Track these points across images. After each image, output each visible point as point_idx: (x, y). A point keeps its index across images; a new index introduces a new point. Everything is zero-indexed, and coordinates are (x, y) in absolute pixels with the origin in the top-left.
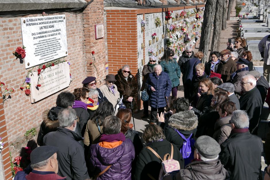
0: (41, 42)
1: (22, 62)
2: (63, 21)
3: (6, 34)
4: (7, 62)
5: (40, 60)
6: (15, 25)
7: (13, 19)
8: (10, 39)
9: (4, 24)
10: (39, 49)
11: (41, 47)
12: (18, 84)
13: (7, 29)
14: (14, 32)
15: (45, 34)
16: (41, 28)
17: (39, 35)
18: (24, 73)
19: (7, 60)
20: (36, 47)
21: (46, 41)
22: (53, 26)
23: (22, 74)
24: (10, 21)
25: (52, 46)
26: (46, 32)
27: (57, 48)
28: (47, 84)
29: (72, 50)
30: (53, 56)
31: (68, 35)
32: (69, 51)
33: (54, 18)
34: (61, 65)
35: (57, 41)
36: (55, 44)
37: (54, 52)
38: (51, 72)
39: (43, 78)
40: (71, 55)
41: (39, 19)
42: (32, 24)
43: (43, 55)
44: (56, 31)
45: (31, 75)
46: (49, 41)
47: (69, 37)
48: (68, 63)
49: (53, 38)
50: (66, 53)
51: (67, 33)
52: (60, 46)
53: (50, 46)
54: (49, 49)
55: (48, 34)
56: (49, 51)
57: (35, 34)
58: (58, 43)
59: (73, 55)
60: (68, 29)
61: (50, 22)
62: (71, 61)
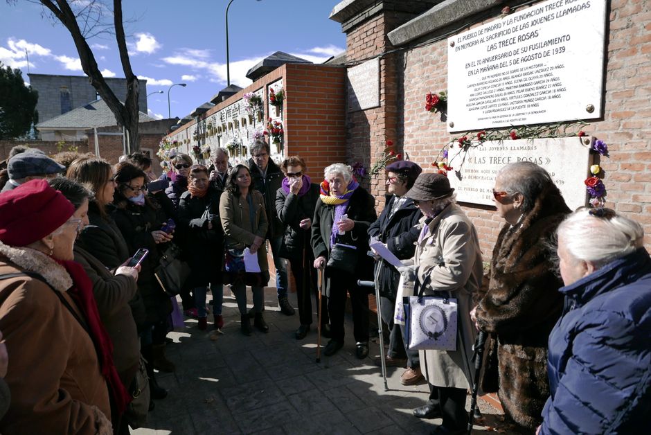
0: (488, 80)
1: (444, 119)
3: (425, 73)
5: (479, 119)
6: (441, 54)
7: (439, 43)
8: (430, 79)
9: (424, 57)
10: (479, 96)
11: (485, 90)
12: (434, 156)
13: (428, 65)
14: (438, 67)
15: (502, 60)
16: (493, 47)
17: (484, 65)
18: (447, 139)
19: (422, 113)
20: (472, 90)
21: (502, 77)
22: (535, 34)
23: (443, 140)
24: (434, 49)
25: (524, 88)
26: (504, 55)
27: (544, 93)
28: (485, 175)
29: (645, 101)
30: (523, 114)
31: (628, 47)
32: (621, 104)
33: (541, 10)
34: (547, 141)
35: (545, 73)
36: (538, 83)
37: (530, 103)
38: (503, 151)
39: (477, 160)
40: (632, 120)
41: (488, 30)
42: (468, 44)
43: (490, 109)
44: (547, 44)
45: (452, 147)
46: (512, 77)
47: (634, 52)
48: (587, 142)
49: (530, 67)
50: (591, 110)
51: (621, 41)
52: (559, 87)
53: (515, 90)
54: (511, 95)
55: (513, 58)
56: (509, 101)
57: (473, 65)
58: (549, 78)
59: (645, 120)
60: (625, 26)
61: (525, 26)
62: (628, 140)
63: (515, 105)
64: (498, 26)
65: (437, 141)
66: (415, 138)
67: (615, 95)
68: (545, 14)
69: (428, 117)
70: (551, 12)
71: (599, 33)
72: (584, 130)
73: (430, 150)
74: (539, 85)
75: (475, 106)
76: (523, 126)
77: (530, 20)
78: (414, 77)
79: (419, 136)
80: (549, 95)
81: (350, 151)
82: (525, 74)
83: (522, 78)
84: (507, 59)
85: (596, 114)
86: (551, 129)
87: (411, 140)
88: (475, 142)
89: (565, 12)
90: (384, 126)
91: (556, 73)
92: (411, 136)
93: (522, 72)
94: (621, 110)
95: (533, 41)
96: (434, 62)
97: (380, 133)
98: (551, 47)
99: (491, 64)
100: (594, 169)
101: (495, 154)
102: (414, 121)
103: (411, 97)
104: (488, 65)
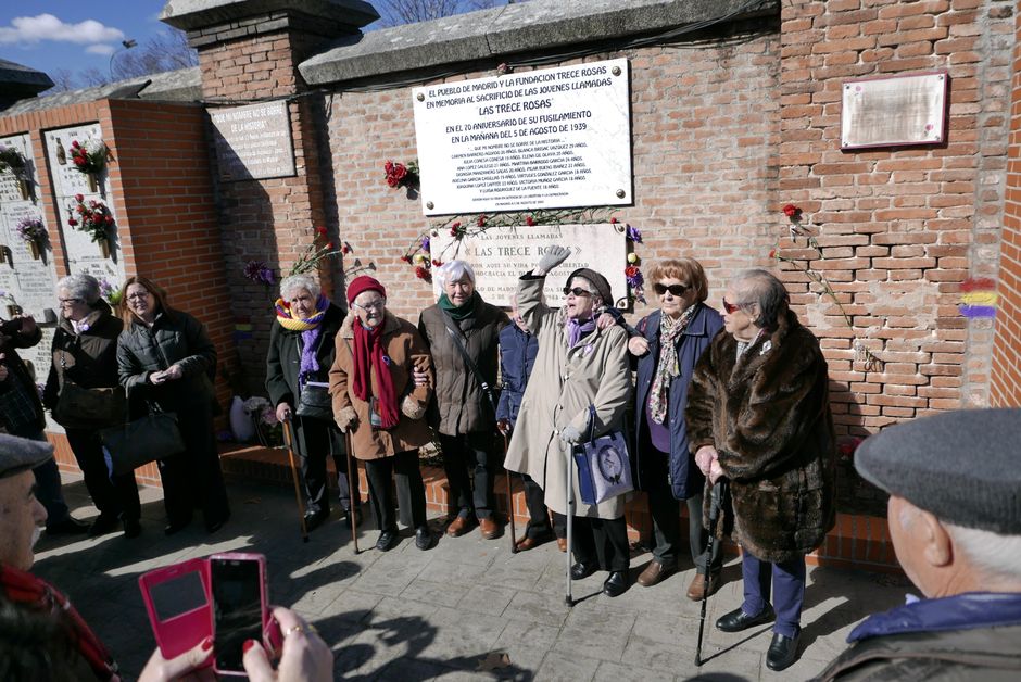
0: (484, 151)
1: (413, 196)
2: (607, 82)
3: (372, 130)
4: (371, 192)
5: (474, 200)
6: (399, 107)
7: (394, 92)
8: (383, 140)
9: (367, 107)
10: (472, 171)
11: (480, 164)
12: (400, 248)
13: (376, 119)
14: (395, 125)
15: (504, 129)
16: (488, 111)
17: (477, 132)
18: (422, 224)
19: (372, 188)
20: (460, 162)
21: (505, 149)
22: (546, 104)
23: (414, 225)
24: (385, 99)
25: (538, 165)
26: (506, 123)
27: (564, 173)
28: (492, 270)
29: (675, 188)
30: (539, 196)
31: (653, 133)
32: (651, 190)
33: (552, 77)
34: (575, 229)
35: (564, 150)
36: (556, 161)
37: (548, 184)
38: (518, 241)
39: (480, 252)
40: (664, 207)
41: (477, 87)
42: (448, 102)
43: (491, 188)
44: (564, 116)
45: (435, 235)
46: (520, 151)
47: (660, 138)
48: (622, 230)
49: (544, 142)
50: (622, 195)
51: (646, 126)
52: (582, 168)
53: (526, 167)
54: (519, 173)
55: (518, 127)
56: (518, 180)
57: (458, 128)
58: (570, 157)
59: (676, 208)
60: (649, 110)
61: (532, 92)
62: (661, 227)
63: (527, 185)
64: (493, 85)
65: (405, 226)
66: (362, 222)
67: (644, 181)
68: (557, 82)
69: (384, 194)
70: (565, 81)
71: (624, 114)
72: (614, 215)
73: (393, 240)
74: (557, 164)
75: (467, 183)
76: (540, 210)
77: (538, 85)
78: (351, 135)
79: (371, 220)
80: (571, 175)
81: (231, 243)
82: (537, 149)
83: (534, 153)
84: (511, 128)
85: (627, 200)
86: (577, 214)
87: (354, 225)
88: (473, 228)
89: (584, 85)
90: (308, 205)
91: (577, 152)
92: (354, 219)
93: (533, 147)
94: (652, 196)
95: (545, 111)
96: (386, 117)
97: (301, 216)
98: (568, 122)
99: (486, 131)
100: (631, 257)
101: (505, 243)
102: (357, 198)
103: (348, 162)
104: (481, 132)
